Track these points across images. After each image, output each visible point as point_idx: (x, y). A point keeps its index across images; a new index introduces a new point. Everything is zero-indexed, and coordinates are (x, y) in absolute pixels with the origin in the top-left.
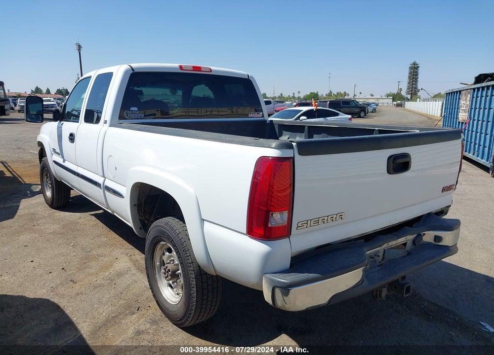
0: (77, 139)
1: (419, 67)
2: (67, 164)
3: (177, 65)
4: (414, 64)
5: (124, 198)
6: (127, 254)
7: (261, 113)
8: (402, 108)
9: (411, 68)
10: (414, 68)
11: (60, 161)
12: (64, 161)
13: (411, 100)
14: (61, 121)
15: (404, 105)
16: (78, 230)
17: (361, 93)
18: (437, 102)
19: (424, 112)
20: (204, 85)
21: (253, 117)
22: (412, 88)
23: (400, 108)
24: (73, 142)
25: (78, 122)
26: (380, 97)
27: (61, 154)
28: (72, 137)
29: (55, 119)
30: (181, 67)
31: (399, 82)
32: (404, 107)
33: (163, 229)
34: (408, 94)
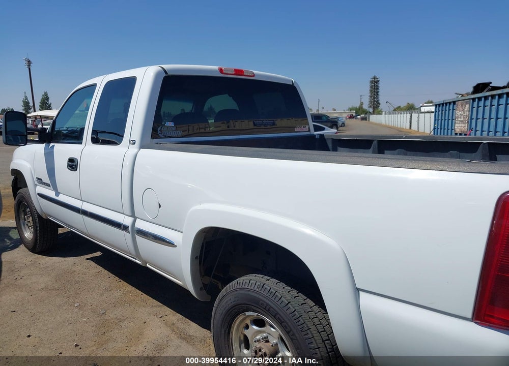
0: (82, 165)
1: (379, 81)
2: (62, 198)
3: (216, 68)
4: (375, 78)
5: (176, 246)
6: (156, 315)
7: (307, 127)
8: (367, 121)
9: (372, 82)
10: (375, 81)
11: (51, 193)
12: (57, 194)
13: (374, 113)
14: (50, 142)
15: (369, 118)
16: (77, 282)
17: (323, 108)
18: (402, 115)
19: (391, 124)
20: (227, 95)
21: (299, 132)
22: (374, 101)
23: (364, 122)
24: (76, 170)
25: (81, 143)
26: (343, 111)
27: (53, 185)
28: (73, 164)
29: (41, 141)
30: (221, 70)
31: (361, 96)
32: (369, 121)
33: (255, 295)
34: (371, 107)
